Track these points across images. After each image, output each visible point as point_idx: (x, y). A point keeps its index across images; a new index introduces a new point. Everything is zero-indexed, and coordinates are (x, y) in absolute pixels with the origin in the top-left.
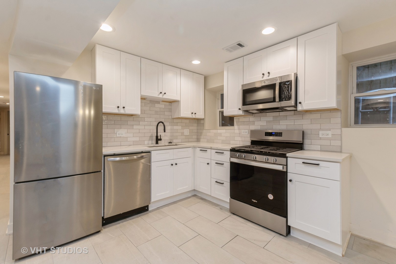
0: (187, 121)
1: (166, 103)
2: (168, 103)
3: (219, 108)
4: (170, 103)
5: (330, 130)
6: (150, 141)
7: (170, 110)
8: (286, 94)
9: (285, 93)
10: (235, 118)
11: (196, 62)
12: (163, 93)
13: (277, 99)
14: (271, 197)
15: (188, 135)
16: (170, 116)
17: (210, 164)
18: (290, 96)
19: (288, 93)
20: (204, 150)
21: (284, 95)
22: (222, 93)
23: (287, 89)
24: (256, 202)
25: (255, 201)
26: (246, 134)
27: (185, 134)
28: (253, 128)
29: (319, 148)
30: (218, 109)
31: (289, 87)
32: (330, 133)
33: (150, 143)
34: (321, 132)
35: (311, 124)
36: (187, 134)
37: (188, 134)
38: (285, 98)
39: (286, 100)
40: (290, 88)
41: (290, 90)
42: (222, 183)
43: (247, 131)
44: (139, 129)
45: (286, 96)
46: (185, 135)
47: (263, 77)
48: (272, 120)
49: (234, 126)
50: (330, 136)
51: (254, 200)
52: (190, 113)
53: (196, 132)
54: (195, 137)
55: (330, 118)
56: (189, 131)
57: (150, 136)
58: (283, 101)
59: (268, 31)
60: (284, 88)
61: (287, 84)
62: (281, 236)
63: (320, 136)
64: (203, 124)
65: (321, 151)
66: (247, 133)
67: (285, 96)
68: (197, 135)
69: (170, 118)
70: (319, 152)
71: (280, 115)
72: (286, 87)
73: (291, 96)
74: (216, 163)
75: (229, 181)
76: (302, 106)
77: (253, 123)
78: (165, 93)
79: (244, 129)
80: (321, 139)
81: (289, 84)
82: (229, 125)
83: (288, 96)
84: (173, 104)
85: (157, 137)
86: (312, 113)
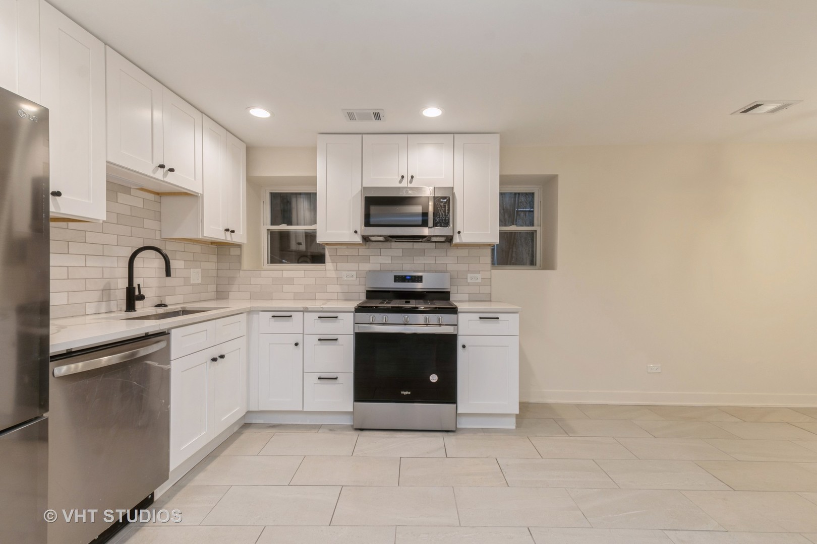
0: (197, 248)
1: (146, 194)
2: (153, 195)
3: (265, 223)
4: (158, 197)
5: (479, 272)
6: (104, 303)
7: (158, 217)
8: (441, 216)
9: (439, 215)
10: (327, 247)
11: (260, 113)
12: (167, 168)
13: (431, 223)
14: (434, 378)
15: (198, 285)
16: (158, 233)
17: (300, 345)
18: (447, 221)
19: (445, 215)
20: (282, 316)
21: (439, 217)
22: (273, 190)
23: (443, 208)
24: (409, 393)
25: (406, 393)
26: (352, 279)
27: (192, 282)
28: (366, 267)
29: (466, 297)
30: (264, 225)
31: (445, 207)
32: (479, 276)
33: (103, 310)
34: (469, 276)
35: (458, 263)
36: (196, 282)
37: (199, 282)
38: (439, 222)
39: (441, 226)
40: (447, 209)
41: (447, 211)
42: (335, 377)
43: (354, 273)
44: (68, 267)
45: (442, 220)
46: (193, 285)
47: (400, 182)
48: (401, 255)
49: (324, 263)
50: (479, 281)
51: (405, 391)
52: (222, 229)
53: (216, 276)
54: (213, 288)
55: (480, 256)
56: (200, 272)
57: (101, 288)
58: (437, 226)
59: (432, 112)
60: (439, 207)
61: (442, 202)
62: (449, 434)
63: (469, 281)
64: (239, 257)
65: (469, 301)
66: (354, 278)
67: (440, 220)
68: (217, 284)
69: (158, 237)
70: (467, 303)
71: (415, 247)
72: (441, 205)
73: (449, 220)
74: (319, 340)
75: (351, 369)
76: (460, 238)
77: (366, 259)
78: (172, 170)
79: (348, 271)
80: (469, 285)
81: (446, 203)
82: (284, 261)
83: (445, 220)
84: (165, 200)
85: (130, 290)
86: (459, 248)
